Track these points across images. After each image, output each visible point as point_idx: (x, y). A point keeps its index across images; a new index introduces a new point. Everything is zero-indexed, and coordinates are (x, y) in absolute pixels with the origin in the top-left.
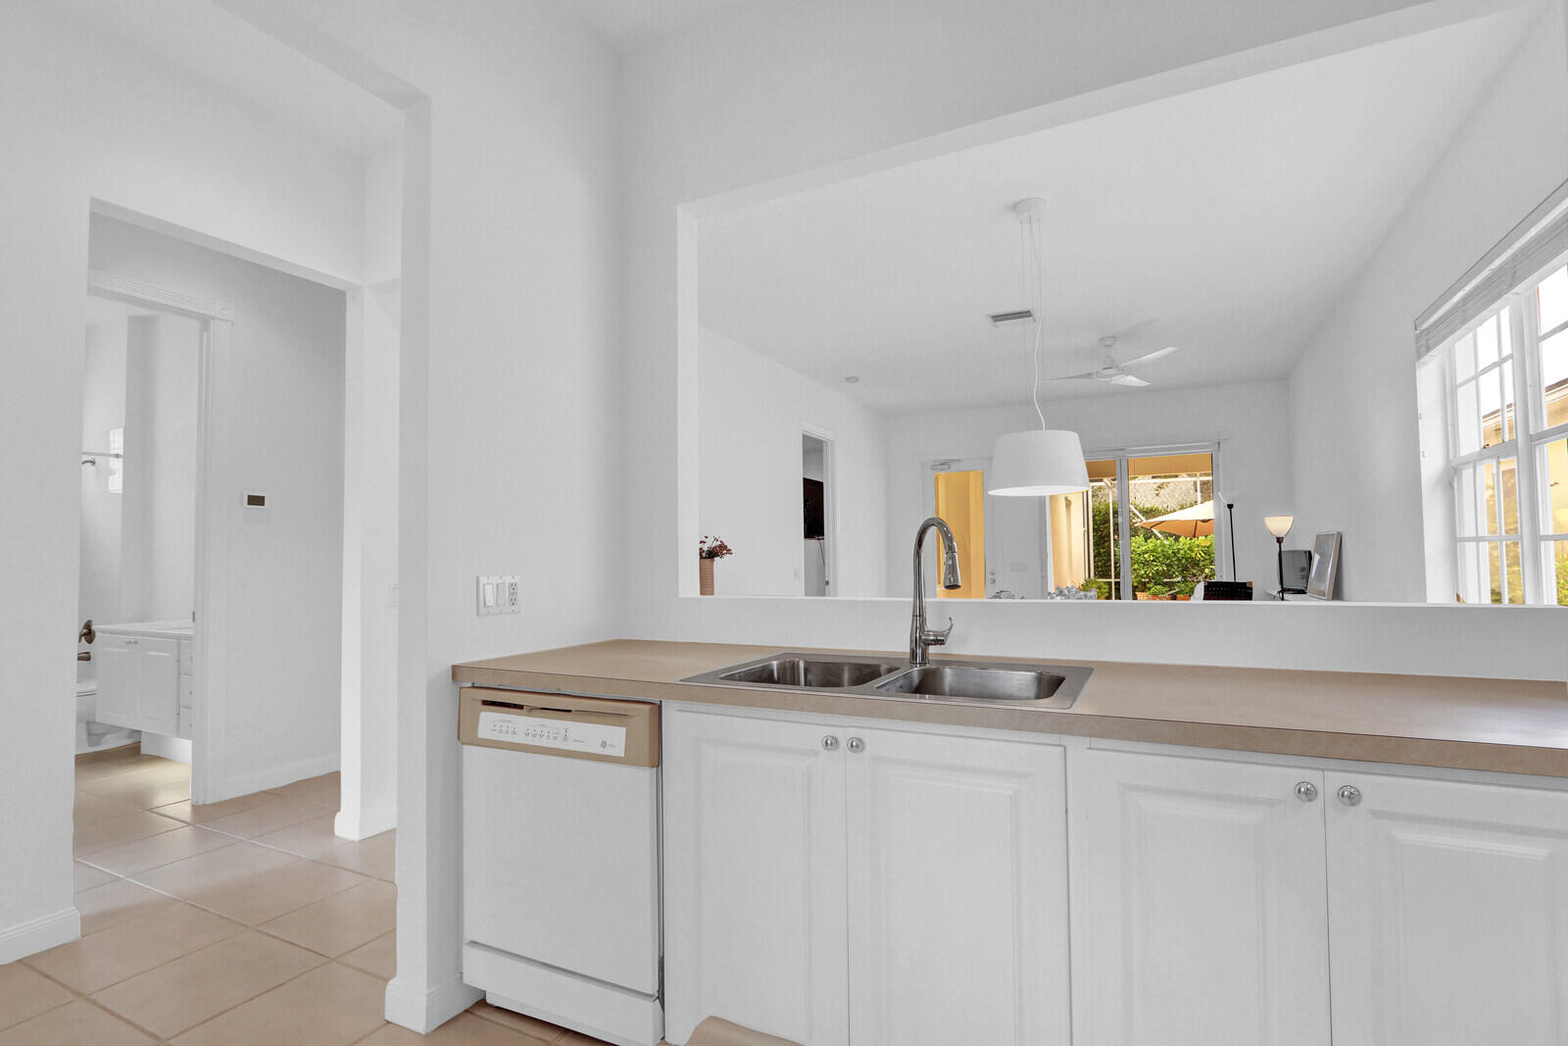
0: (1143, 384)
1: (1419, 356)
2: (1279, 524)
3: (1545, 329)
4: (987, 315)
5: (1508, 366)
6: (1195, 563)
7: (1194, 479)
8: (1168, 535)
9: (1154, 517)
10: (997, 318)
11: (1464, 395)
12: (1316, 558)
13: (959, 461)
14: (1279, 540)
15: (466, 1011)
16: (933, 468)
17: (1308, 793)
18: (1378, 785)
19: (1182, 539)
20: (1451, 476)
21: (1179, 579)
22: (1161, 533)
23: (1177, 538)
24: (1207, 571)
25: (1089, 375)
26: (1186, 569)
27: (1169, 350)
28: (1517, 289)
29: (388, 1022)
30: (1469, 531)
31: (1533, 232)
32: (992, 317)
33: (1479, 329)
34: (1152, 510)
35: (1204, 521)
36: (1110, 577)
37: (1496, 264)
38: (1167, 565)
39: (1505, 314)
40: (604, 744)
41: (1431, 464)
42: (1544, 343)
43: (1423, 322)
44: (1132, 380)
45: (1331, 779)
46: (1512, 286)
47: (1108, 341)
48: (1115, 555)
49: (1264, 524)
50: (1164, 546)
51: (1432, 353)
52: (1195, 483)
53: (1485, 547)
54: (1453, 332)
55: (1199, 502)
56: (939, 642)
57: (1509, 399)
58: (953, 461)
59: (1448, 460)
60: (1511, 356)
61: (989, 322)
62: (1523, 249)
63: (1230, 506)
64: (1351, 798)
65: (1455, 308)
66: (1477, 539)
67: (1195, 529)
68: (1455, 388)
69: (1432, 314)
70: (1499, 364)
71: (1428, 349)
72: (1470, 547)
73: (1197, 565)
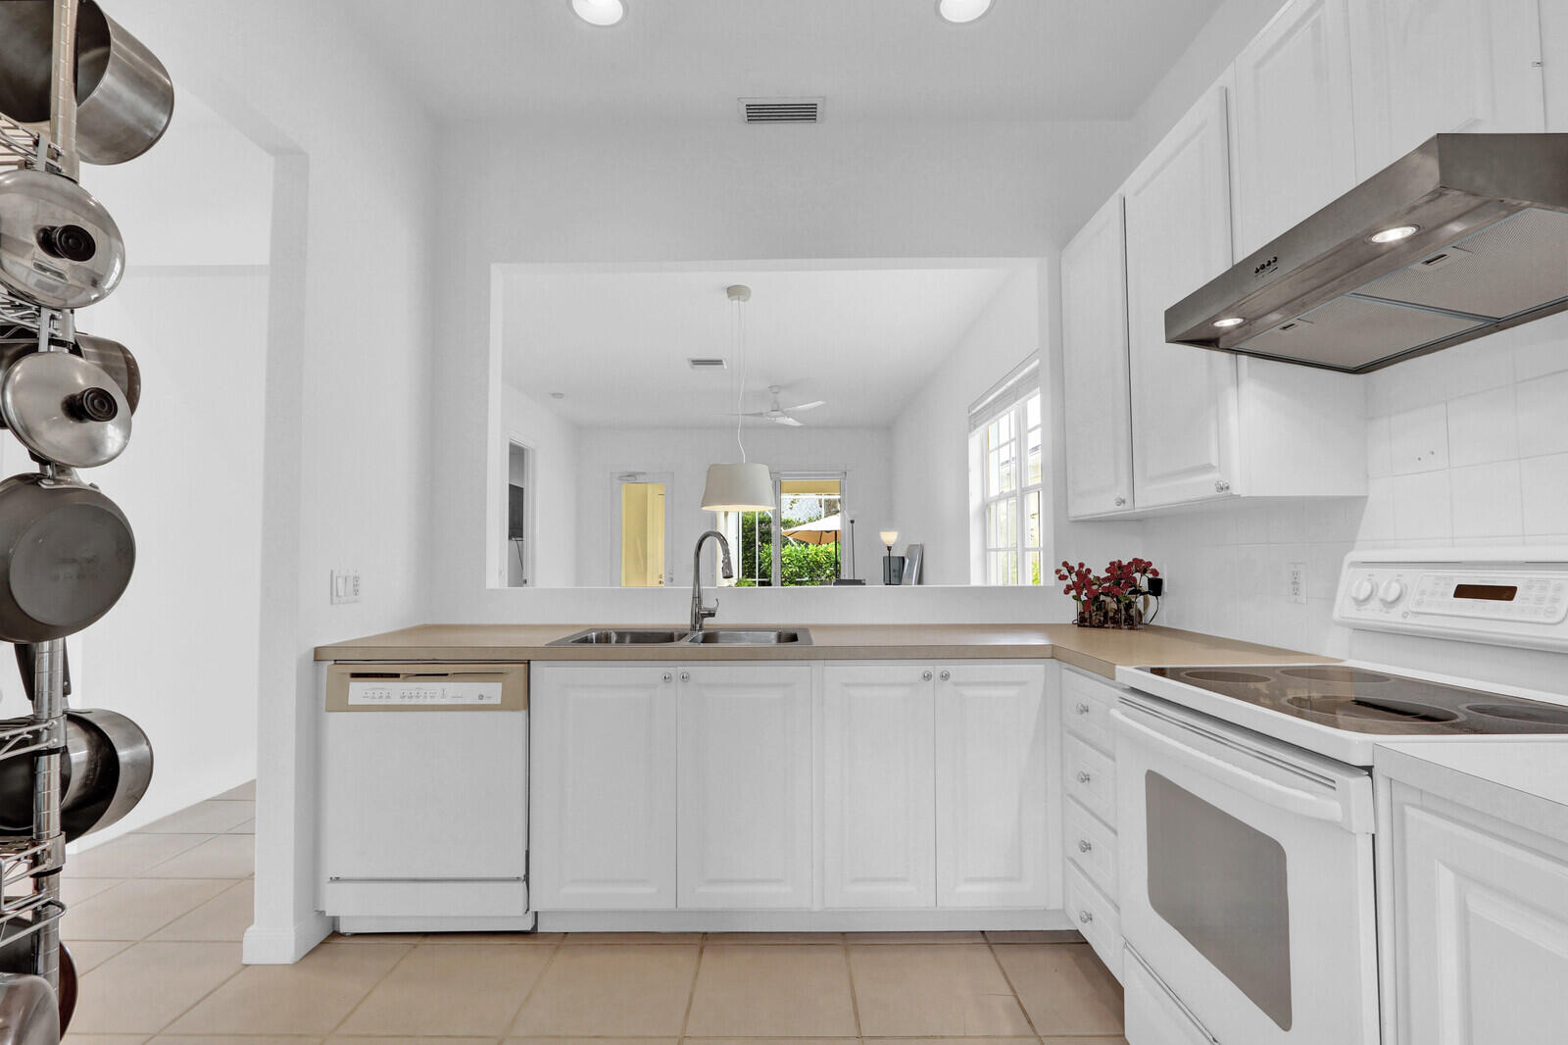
0: (797, 424)
1: (970, 431)
2: (889, 537)
3: (1030, 427)
4: (688, 359)
5: (1013, 444)
6: (819, 565)
7: (820, 497)
8: (800, 542)
9: (790, 527)
10: (697, 362)
11: (993, 457)
12: (907, 561)
13: (644, 473)
14: (889, 548)
15: (322, 943)
16: (621, 478)
17: (927, 677)
18: (957, 669)
19: (810, 546)
20: (985, 508)
21: (807, 579)
22: (795, 540)
23: (806, 546)
24: (828, 572)
25: (761, 414)
26: (813, 570)
27: (820, 403)
28: (1017, 402)
29: (247, 965)
30: (993, 545)
31: (1026, 370)
32: (693, 361)
33: (1000, 420)
34: (788, 522)
35: (828, 532)
36: (755, 577)
37: (1010, 383)
38: (800, 567)
39: (1013, 413)
40: (481, 697)
41: (975, 502)
42: (1030, 434)
43: (973, 409)
44: (790, 421)
45: (937, 668)
46: (1016, 399)
47: (776, 389)
48: (759, 558)
49: (880, 537)
50: (797, 551)
51: (977, 429)
52: (820, 501)
53: (1001, 555)
54: (988, 419)
55: (823, 516)
56: (712, 615)
57: (1013, 455)
58: (639, 473)
59: (983, 499)
60: (1015, 439)
61: (688, 365)
62: (1022, 379)
63: (852, 522)
64: (945, 677)
65: (989, 404)
66: (997, 550)
67: (820, 537)
68: (988, 451)
69: (978, 404)
70: (1009, 443)
71: (975, 427)
72: (993, 553)
73: (821, 567)
